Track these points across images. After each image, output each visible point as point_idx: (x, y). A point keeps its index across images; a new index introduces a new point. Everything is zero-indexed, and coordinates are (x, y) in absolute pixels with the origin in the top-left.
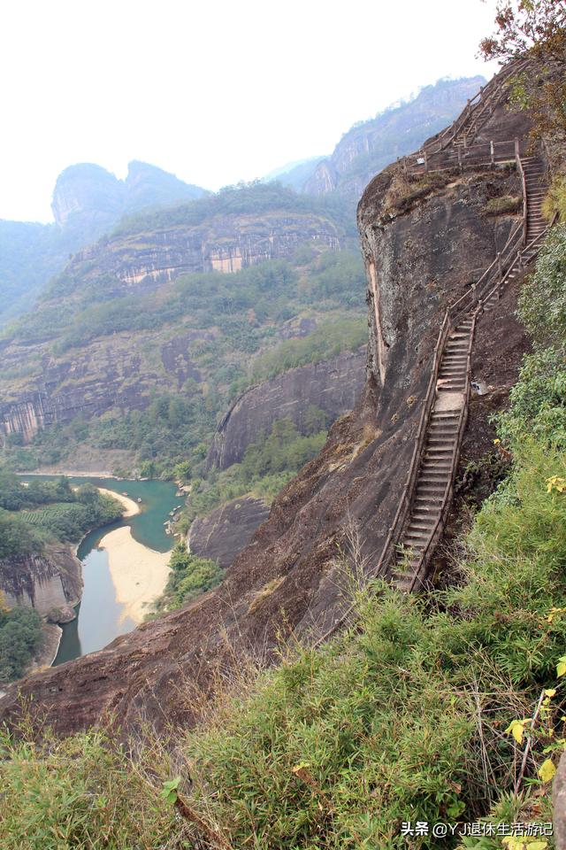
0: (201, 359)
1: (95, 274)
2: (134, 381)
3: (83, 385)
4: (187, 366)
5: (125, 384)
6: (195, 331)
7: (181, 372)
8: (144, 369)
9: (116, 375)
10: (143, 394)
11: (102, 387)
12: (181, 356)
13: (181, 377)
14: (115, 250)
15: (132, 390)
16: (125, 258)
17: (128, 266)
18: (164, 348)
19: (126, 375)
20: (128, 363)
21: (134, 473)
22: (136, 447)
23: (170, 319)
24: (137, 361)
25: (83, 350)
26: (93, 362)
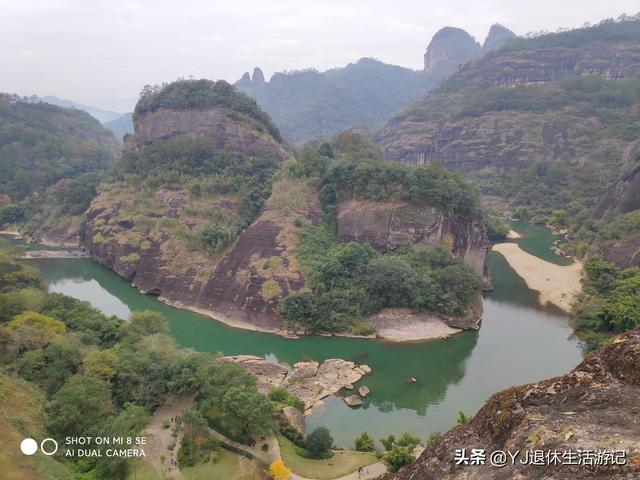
0: (578, 140)
1: (477, 80)
2: (514, 147)
3: (469, 145)
4: (564, 144)
5: (507, 149)
6: (575, 118)
7: (558, 146)
8: (525, 139)
9: (501, 141)
10: (521, 159)
11: (486, 149)
12: (560, 134)
13: (557, 151)
14: (499, 62)
15: (512, 154)
16: (506, 69)
17: (507, 76)
18: (546, 127)
19: (508, 142)
20: (511, 134)
21: (505, 214)
22: (509, 196)
23: (554, 106)
24: (519, 133)
25: (475, 119)
26: (482, 129)
